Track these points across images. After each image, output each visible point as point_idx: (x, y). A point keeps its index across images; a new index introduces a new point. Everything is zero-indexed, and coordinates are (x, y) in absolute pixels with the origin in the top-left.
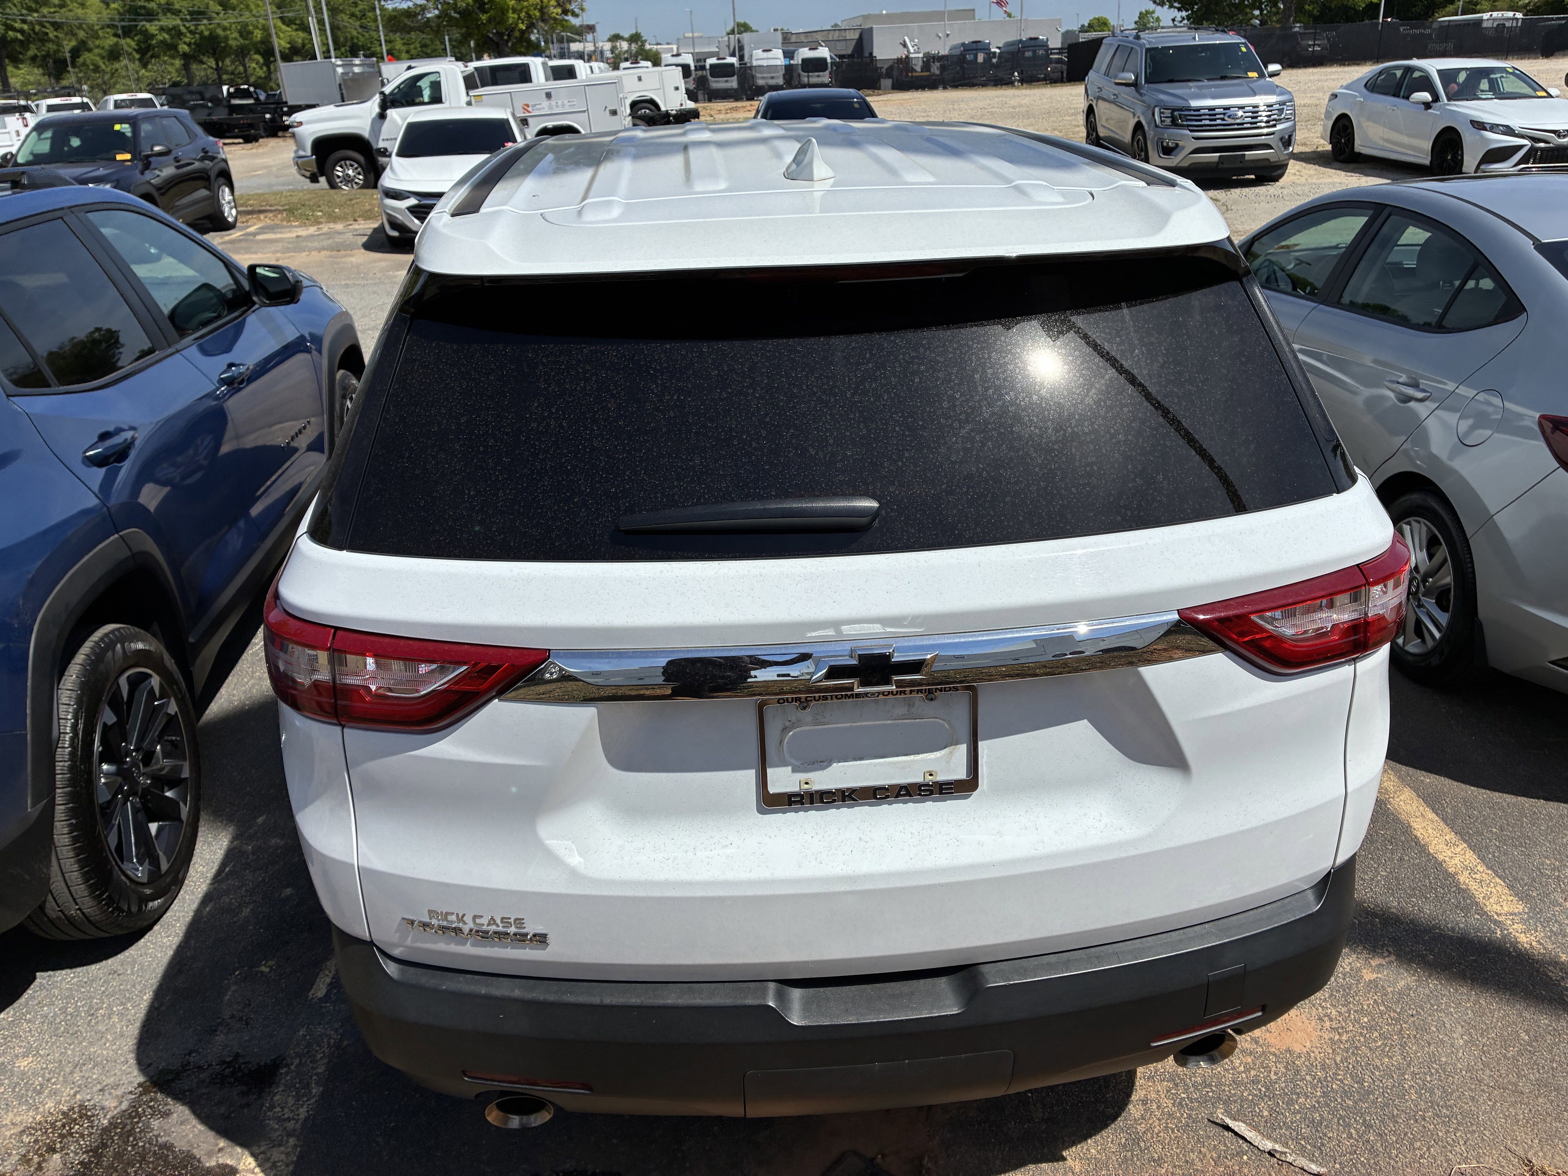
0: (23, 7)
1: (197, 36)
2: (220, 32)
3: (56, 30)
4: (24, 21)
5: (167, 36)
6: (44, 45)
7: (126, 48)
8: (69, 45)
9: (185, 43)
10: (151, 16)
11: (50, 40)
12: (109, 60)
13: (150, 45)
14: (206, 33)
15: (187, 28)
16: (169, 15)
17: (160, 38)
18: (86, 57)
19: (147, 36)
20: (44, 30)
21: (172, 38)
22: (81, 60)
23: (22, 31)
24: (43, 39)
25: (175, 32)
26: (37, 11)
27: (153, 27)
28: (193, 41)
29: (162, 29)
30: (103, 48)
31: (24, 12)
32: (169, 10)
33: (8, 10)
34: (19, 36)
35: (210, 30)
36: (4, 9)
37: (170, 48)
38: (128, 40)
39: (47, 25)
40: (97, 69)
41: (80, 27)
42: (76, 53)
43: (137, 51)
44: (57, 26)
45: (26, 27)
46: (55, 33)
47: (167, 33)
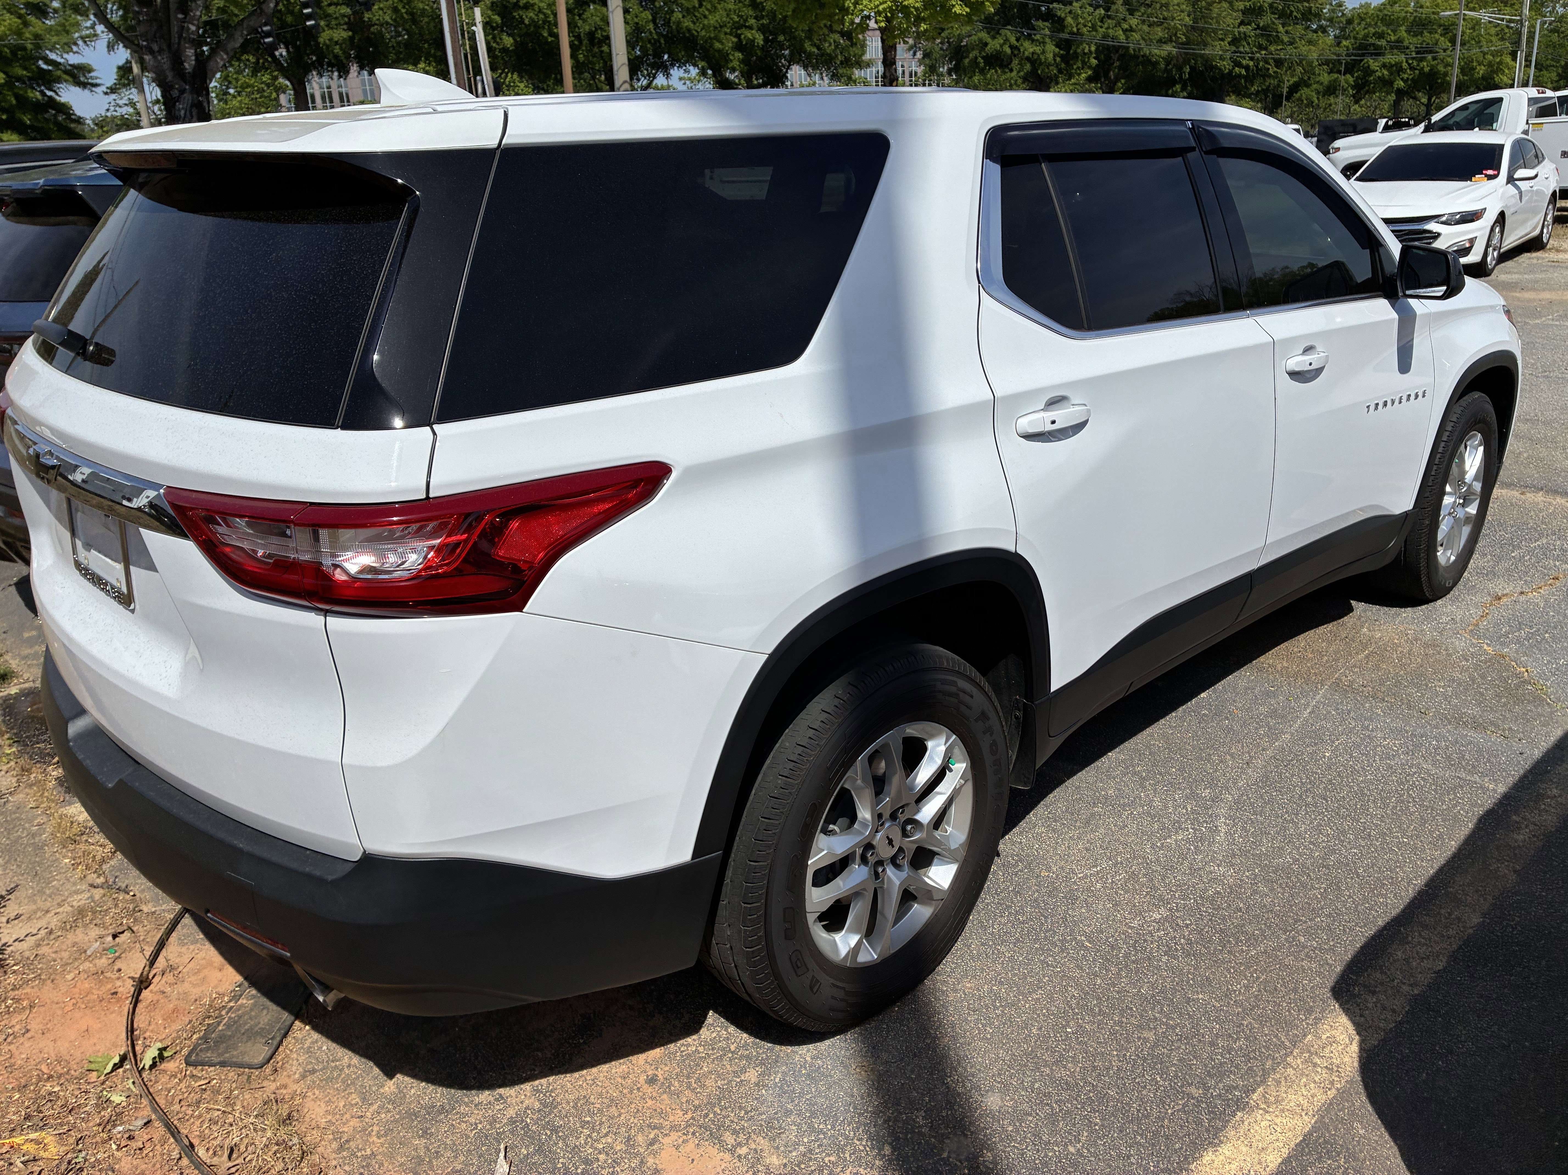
0: (1254, 46)
1: (1417, 72)
2: (1441, 68)
3: (1276, 67)
4: (1251, 59)
5: (1386, 72)
6: (1265, 81)
7: (1343, 83)
8: (1289, 80)
9: (1402, 79)
10: (1378, 52)
11: (1270, 76)
12: (1323, 96)
13: (1367, 81)
14: (1427, 69)
15: (1409, 64)
16: (1395, 51)
17: (1379, 74)
18: (1304, 92)
19: (1368, 71)
20: (1267, 66)
21: (1391, 74)
22: (1297, 95)
23: (1247, 68)
24: (1264, 74)
25: (1397, 69)
26: (1266, 49)
27: (1376, 64)
28: (1411, 77)
29: (1384, 66)
30: (1322, 84)
31: (1255, 49)
32: (1397, 48)
33: (1242, 49)
34: (1243, 72)
35: (1432, 65)
36: (1237, 48)
37: (1387, 83)
38: (1348, 76)
39: (1271, 61)
40: (1310, 103)
41: (1300, 64)
42: (1294, 89)
43: (1353, 88)
44: (1279, 63)
45: (1251, 63)
46: (1275, 69)
47: (1388, 70)
